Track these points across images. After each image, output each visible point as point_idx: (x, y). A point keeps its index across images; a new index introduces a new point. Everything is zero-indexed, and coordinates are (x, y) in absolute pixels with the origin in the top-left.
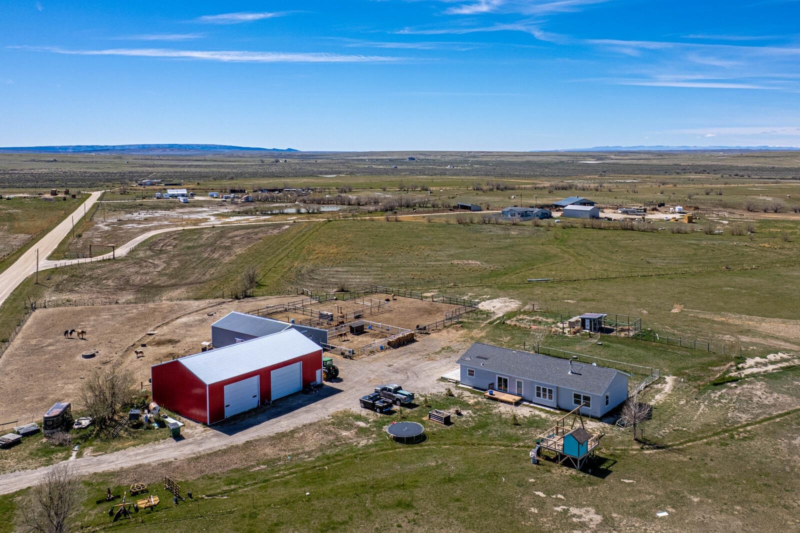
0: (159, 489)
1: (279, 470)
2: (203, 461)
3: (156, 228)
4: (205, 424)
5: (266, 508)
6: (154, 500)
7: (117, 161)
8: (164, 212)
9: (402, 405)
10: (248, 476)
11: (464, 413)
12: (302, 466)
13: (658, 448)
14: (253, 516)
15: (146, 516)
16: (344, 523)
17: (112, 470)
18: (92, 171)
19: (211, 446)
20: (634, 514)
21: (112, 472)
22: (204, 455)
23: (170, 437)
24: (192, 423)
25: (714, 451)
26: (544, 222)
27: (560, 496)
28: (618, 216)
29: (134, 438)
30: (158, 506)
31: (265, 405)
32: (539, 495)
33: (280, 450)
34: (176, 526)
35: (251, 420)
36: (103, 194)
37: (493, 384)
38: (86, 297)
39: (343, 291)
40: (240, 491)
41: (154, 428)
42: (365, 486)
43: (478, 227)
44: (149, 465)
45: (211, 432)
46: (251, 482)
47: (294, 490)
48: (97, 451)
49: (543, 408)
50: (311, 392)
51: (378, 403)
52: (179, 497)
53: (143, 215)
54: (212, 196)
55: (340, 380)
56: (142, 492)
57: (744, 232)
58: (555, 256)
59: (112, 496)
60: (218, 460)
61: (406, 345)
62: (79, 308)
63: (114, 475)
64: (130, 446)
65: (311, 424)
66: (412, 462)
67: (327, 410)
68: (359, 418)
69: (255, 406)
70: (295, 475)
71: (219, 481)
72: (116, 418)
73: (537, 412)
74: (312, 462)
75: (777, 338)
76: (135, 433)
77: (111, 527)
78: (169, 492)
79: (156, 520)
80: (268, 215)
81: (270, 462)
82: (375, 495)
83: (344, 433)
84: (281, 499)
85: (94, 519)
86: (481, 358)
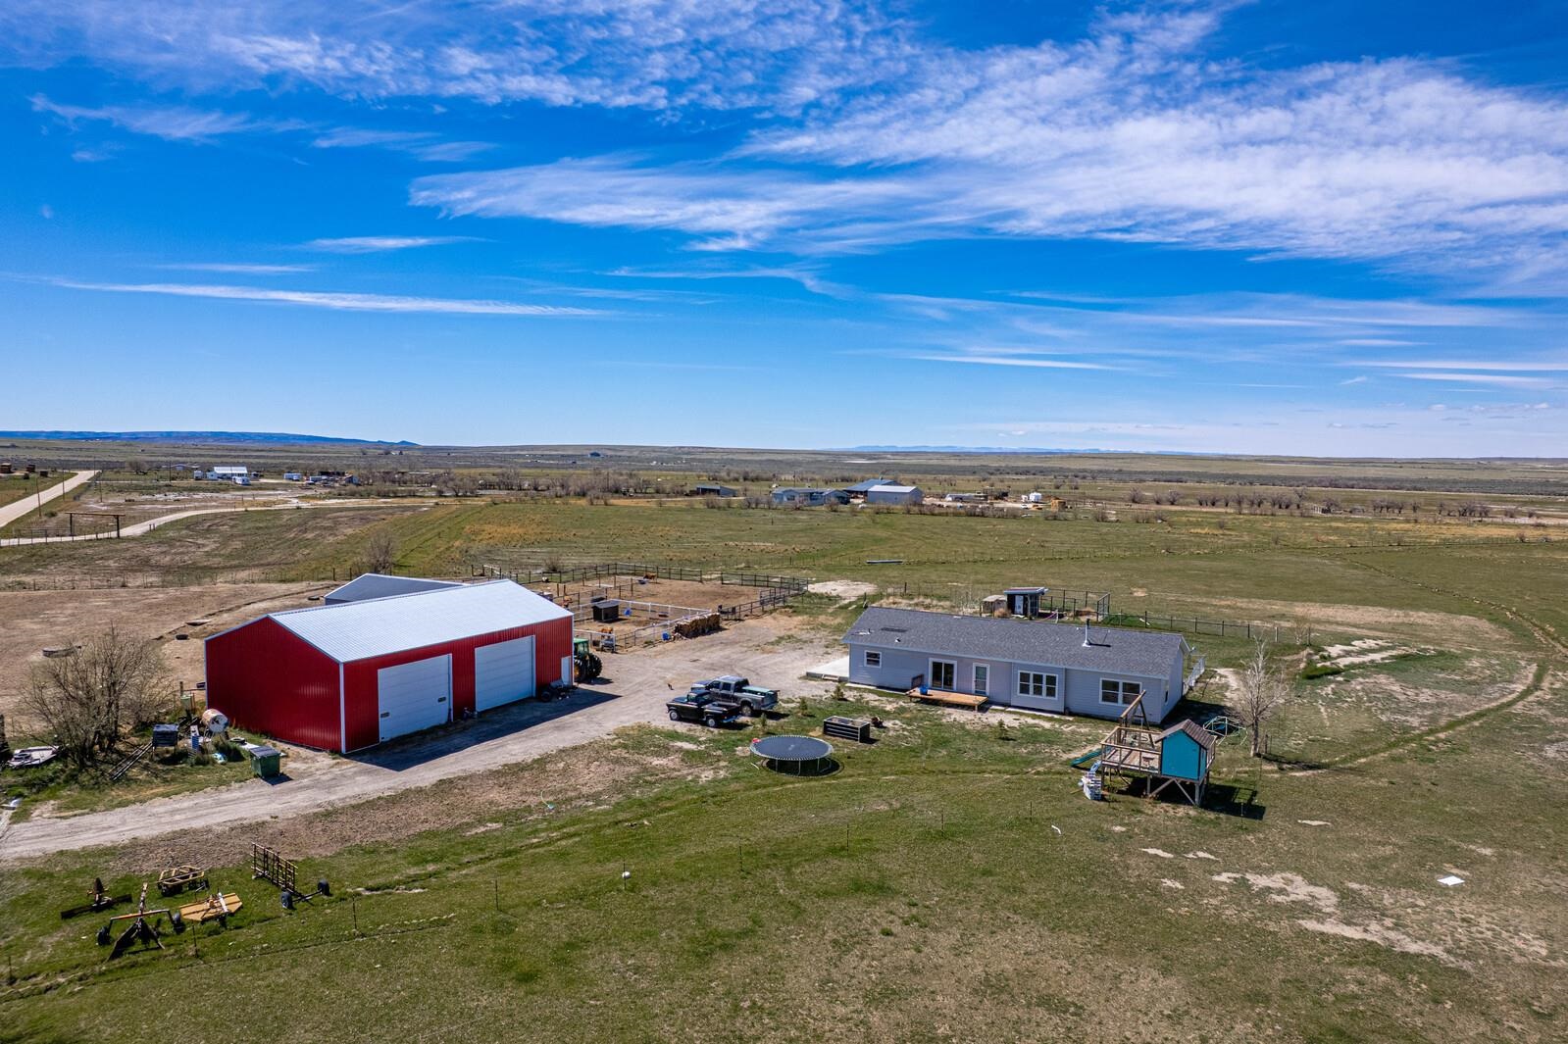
0: (238, 879)
1: (536, 831)
2: (343, 818)
3: (196, 508)
4: (335, 751)
5: (531, 909)
6: (227, 903)
7: (124, 449)
8: (209, 495)
9: (755, 714)
10: (464, 844)
12: (589, 822)
14: (502, 929)
15: (208, 941)
17: (109, 844)
19: (357, 790)
21: (108, 849)
22: (343, 808)
23: (255, 776)
24: (304, 752)
26: (845, 507)
28: (948, 503)
29: (165, 781)
30: (239, 915)
31: (464, 719)
32: (1157, 855)
33: (522, 794)
34: (295, 960)
35: (441, 745)
36: (99, 475)
37: (921, 676)
38: (60, 579)
40: (452, 875)
41: (214, 762)
44: (209, 831)
45: (351, 766)
46: (475, 857)
47: (586, 868)
48: (68, 808)
49: (1036, 713)
50: (558, 699)
51: (707, 709)
52: (295, 894)
53: (172, 496)
54: (289, 478)
55: (607, 681)
56: (193, 885)
59: (107, 898)
60: (380, 816)
61: (708, 634)
62: (41, 593)
63: (113, 854)
64: (156, 795)
65: (575, 748)
67: (600, 724)
68: (675, 736)
69: (444, 721)
70: (577, 839)
71: (390, 857)
72: (121, 747)
74: (606, 813)
76: (167, 772)
77: (102, 974)
78: (265, 885)
79: (237, 947)
81: (506, 817)
83: (656, 762)
84: (562, 888)
85: (52, 956)
86: (893, 630)
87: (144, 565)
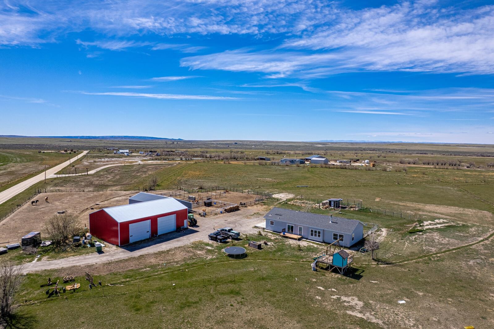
0: (82, 280)
1: (158, 271)
2: (112, 265)
3: (111, 164)
4: (117, 246)
5: (147, 292)
6: (77, 286)
7: (99, 142)
8: (116, 159)
9: (233, 239)
10: (139, 273)
11: (269, 243)
12: (172, 269)
13: (387, 264)
14: (138, 297)
15: (70, 295)
16: (196, 303)
17: (56, 268)
18: (87, 145)
19: (119, 257)
20: (383, 301)
21: (56, 270)
22: (113, 262)
23: (96, 252)
24: (110, 245)
25: (421, 266)
26: (302, 165)
27: (333, 289)
28: (338, 163)
29: (75, 252)
30: (79, 289)
31: (154, 237)
32: (320, 289)
33: (159, 260)
35: (145, 245)
36: (89, 152)
37: (285, 229)
38: (68, 189)
39: (201, 188)
40: (132, 282)
41: (87, 247)
42: (210, 281)
43: (269, 166)
44: (80, 266)
45: (120, 250)
46: (140, 277)
47: (165, 282)
48: (50, 258)
49: (315, 242)
50: (181, 232)
51: (219, 237)
52: (93, 284)
53: (106, 159)
54: (141, 153)
55: (198, 226)
56: (71, 281)
57: (402, 171)
58: (309, 177)
59: (51, 283)
60: (122, 265)
61: (235, 211)
62: (63, 193)
63: (56, 271)
64: (71, 256)
65: (179, 247)
66: (239, 268)
67: (189, 240)
68: (208, 245)
69: (148, 237)
70: (167, 274)
71: (120, 276)
72: (67, 241)
73: (311, 244)
74: (178, 267)
75: (436, 213)
76: (75, 249)
77: (45, 301)
78: (88, 281)
79: (75, 297)
80: (167, 160)
81: (153, 267)
82: (216, 286)
83: (199, 252)
84: (157, 287)
85: (36, 296)
86: (278, 215)
87: (91, 184)
